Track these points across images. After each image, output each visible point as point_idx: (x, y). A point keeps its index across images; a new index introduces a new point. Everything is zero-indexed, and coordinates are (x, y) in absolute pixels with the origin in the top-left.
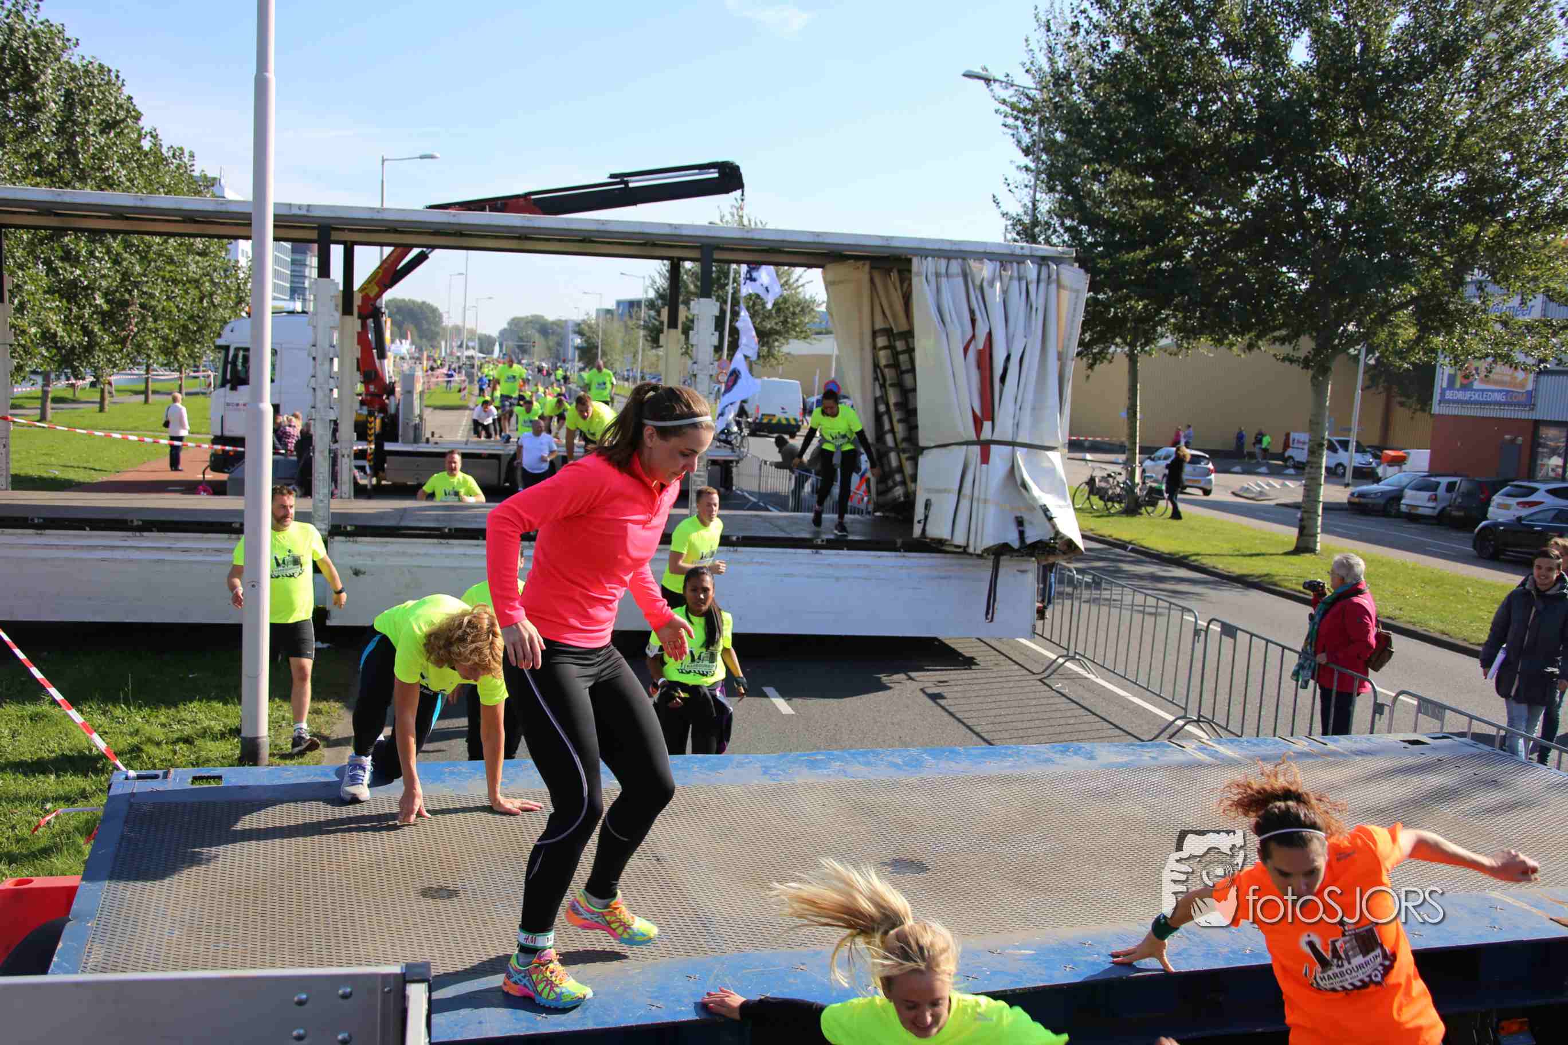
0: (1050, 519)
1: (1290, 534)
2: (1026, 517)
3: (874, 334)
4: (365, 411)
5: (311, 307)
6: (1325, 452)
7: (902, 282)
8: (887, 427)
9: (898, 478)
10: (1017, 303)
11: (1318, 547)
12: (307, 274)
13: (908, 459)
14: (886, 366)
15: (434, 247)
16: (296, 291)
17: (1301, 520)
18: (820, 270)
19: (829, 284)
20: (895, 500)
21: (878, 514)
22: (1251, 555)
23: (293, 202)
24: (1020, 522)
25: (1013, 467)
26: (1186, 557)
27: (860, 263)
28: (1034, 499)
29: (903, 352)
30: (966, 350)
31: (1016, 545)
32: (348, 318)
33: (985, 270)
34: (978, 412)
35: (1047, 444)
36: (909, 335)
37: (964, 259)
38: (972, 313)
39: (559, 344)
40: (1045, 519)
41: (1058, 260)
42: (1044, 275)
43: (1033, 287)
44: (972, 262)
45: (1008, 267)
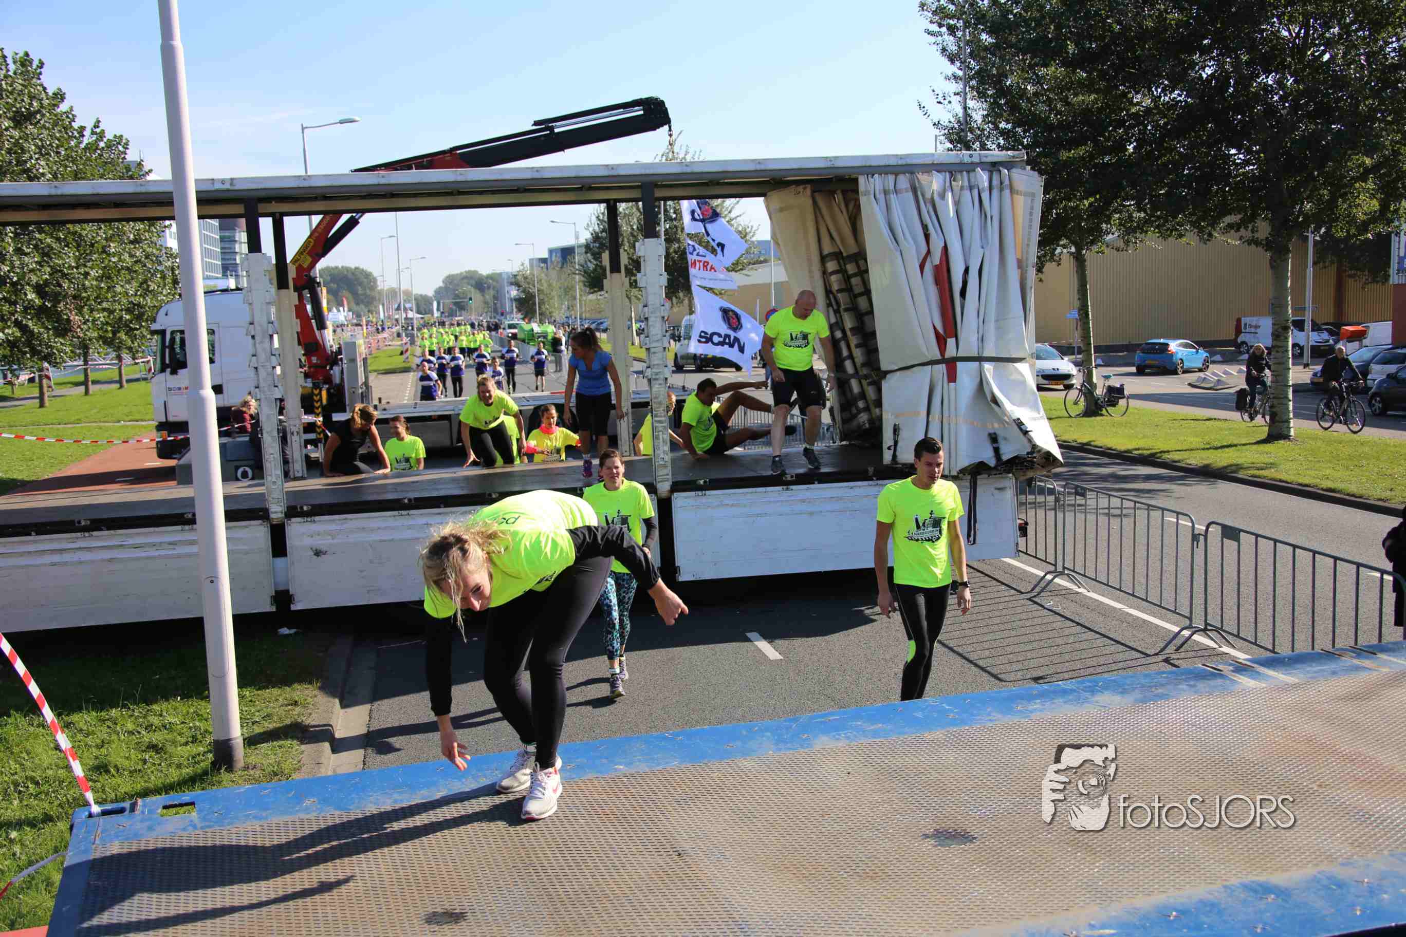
0: (1026, 433)
2: (1001, 433)
3: (824, 259)
4: (309, 384)
5: (244, 283)
7: (847, 206)
8: (845, 353)
9: (861, 404)
10: (971, 215)
11: (1293, 433)
12: (237, 250)
13: (870, 384)
15: (363, 212)
16: (228, 268)
18: (761, 200)
19: (771, 212)
21: (845, 442)
23: (215, 177)
24: (994, 438)
25: (981, 383)
27: (800, 188)
28: (1006, 414)
29: (855, 275)
30: (922, 267)
31: (992, 463)
32: (284, 291)
33: (934, 183)
34: (940, 330)
35: (1013, 356)
36: (860, 257)
37: (912, 173)
38: (925, 228)
39: (495, 298)
40: (1021, 435)
41: (1009, 165)
42: (996, 182)
43: (985, 196)
44: (920, 176)
45: (959, 176)
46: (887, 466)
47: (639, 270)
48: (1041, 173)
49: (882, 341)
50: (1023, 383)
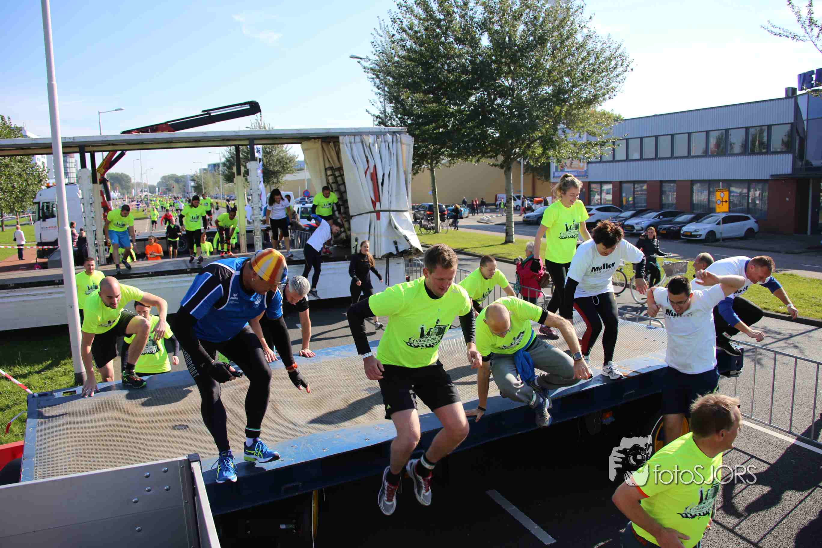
0: (408, 240)
1: (502, 236)
2: (398, 241)
3: (326, 170)
6: (513, 201)
7: (335, 147)
10: (385, 152)
11: (514, 240)
13: (345, 221)
14: (333, 183)
15: (127, 150)
17: (506, 230)
18: (299, 145)
19: (304, 150)
20: (341, 239)
21: (335, 246)
22: (489, 246)
24: (395, 243)
25: (390, 220)
26: (462, 250)
27: (317, 140)
28: (400, 233)
29: (339, 176)
30: (366, 173)
31: (395, 253)
32: (95, 185)
33: (370, 139)
34: (374, 199)
35: (403, 209)
36: (341, 169)
37: (361, 135)
38: (367, 157)
39: (184, 186)
40: (406, 241)
41: (400, 133)
42: (395, 139)
43: (391, 145)
44: (364, 136)
45: (380, 137)
46: (353, 255)
47: (248, 175)
48: (413, 137)
49: (351, 203)
50: (406, 220)
